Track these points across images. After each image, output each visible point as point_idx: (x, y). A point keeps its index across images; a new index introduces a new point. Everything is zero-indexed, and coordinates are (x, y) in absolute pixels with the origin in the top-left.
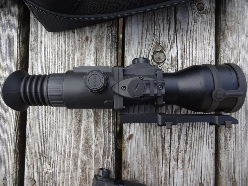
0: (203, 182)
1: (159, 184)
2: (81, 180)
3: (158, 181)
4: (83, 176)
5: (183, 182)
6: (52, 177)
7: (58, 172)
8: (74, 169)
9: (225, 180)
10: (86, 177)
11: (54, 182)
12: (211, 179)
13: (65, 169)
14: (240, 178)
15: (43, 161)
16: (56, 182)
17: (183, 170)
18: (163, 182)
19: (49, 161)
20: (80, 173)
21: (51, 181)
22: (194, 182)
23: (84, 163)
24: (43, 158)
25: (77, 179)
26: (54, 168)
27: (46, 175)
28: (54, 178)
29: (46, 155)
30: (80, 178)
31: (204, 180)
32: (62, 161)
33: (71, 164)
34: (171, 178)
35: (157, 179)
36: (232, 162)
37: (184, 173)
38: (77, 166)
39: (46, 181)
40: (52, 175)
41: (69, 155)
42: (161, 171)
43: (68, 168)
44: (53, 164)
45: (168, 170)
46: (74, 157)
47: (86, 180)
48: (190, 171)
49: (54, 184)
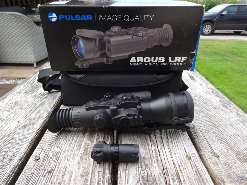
0: (189, 155)
1: (151, 157)
2: (82, 155)
3: (150, 155)
4: (84, 152)
5: (172, 155)
6: (57, 155)
7: (63, 151)
8: (78, 149)
9: (207, 154)
10: (87, 153)
11: (57, 158)
12: (195, 152)
13: (69, 149)
14: (219, 153)
15: (53, 146)
16: (59, 158)
17: (169, 148)
18: (154, 155)
19: (58, 145)
20: (82, 151)
21: (55, 157)
22: (181, 155)
23: (87, 145)
24: (53, 144)
25: (79, 155)
26: (61, 149)
27: (52, 153)
28: (58, 155)
29: (56, 142)
30: (82, 154)
31: (189, 153)
32: (69, 144)
33: (76, 146)
34: (160, 153)
35: (149, 154)
36: (206, 143)
37: (170, 150)
38: (81, 147)
39: (50, 157)
40: (57, 153)
41: (75, 141)
42: (151, 149)
43: (73, 148)
44: (60, 147)
45: (156, 148)
46: (79, 142)
47: (87, 155)
48: (175, 148)
49: (56, 159)
